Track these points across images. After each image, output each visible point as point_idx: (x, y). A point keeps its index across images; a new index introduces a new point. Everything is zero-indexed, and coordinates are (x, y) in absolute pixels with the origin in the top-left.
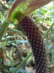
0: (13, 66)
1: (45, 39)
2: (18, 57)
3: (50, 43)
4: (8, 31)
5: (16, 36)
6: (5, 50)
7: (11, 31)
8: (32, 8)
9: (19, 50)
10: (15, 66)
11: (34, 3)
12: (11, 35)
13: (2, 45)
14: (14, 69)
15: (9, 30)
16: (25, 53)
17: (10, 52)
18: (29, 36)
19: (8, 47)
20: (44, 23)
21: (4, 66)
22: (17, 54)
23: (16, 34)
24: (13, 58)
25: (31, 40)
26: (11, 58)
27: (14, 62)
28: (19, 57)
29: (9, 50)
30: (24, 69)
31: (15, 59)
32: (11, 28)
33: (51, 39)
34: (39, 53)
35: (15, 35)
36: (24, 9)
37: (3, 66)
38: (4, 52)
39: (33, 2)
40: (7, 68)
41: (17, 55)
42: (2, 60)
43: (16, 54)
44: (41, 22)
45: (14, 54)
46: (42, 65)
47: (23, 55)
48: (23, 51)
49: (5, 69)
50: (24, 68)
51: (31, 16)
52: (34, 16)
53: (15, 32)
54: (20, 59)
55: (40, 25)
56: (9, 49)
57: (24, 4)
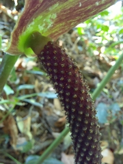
0: (33, 152)
1: (106, 90)
2: (44, 132)
3: (117, 100)
4: (21, 75)
5: (40, 84)
6: (15, 116)
7: (28, 73)
8: (64, 23)
9: (46, 115)
10: (38, 153)
11: (67, 14)
12: (27, 82)
13: (8, 104)
14: (35, 159)
15: (23, 72)
16: (61, 123)
17: (26, 120)
18: (56, 83)
19: (22, 110)
20: (101, 55)
21: (13, 153)
22: (43, 126)
23: (40, 81)
24: (33, 134)
25: (61, 92)
26: (30, 134)
27: (35, 144)
28: (46, 132)
29: (24, 117)
30: (60, 159)
31: (37, 137)
32: (26, 67)
33: (121, 89)
34: (80, 120)
35: (37, 82)
36: (46, 26)
37: (9, 153)
38: (13, 120)
39: (65, 12)
40: (20, 157)
41: (42, 128)
42: (7, 139)
43: (39, 125)
44: (96, 53)
45: (36, 126)
46: (87, 144)
47: (55, 127)
48: (55, 119)
49: (15, 160)
50: (59, 156)
51: (72, 39)
52: (79, 39)
53: (36, 76)
54: (49, 135)
55: (94, 58)
56: (22, 113)
57: (45, 17)
